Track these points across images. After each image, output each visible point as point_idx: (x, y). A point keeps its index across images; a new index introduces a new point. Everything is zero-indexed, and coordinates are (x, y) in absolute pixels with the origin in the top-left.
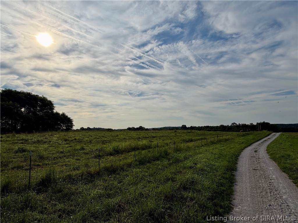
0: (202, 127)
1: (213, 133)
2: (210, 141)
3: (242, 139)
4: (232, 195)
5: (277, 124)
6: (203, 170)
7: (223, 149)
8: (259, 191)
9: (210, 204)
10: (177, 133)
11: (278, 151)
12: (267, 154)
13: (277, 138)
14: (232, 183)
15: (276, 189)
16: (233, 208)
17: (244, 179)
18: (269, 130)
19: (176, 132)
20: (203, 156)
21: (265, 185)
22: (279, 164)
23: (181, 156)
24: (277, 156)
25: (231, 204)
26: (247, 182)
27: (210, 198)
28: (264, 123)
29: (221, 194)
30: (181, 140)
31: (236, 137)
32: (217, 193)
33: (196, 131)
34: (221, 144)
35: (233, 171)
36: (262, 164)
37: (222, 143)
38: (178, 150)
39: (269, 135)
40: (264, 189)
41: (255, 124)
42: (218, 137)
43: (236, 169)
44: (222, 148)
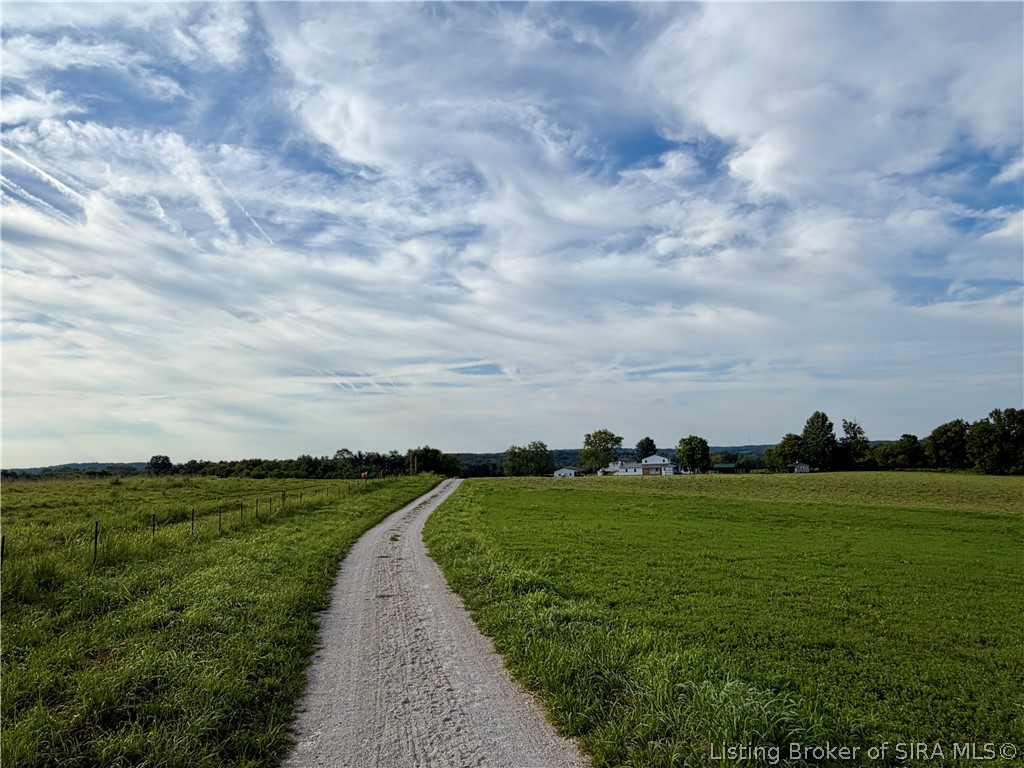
0: (233, 464)
1: (272, 486)
2: (254, 515)
3: (360, 503)
4: (298, 697)
5: (459, 455)
6: (204, 627)
7: (297, 538)
8: (383, 663)
9: (210, 753)
10: (124, 488)
11: (449, 532)
12: (423, 544)
13: (454, 493)
14: (307, 654)
15: (430, 648)
16: (296, 743)
17: (348, 634)
18: (438, 471)
19: (117, 483)
20: (217, 572)
21: (403, 642)
22: (447, 569)
23: (121, 582)
24: (446, 546)
25: (291, 731)
26: (353, 641)
27: (214, 732)
28: (427, 450)
29: (260, 704)
30: (134, 518)
31: (344, 497)
32: (244, 705)
33: (208, 479)
34: (293, 522)
35: (316, 614)
36: (406, 577)
37: (296, 518)
38: (110, 561)
39: (435, 486)
40: (398, 654)
41: (403, 453)
42: (284, 499)
43: (328, 603)
44: (293, 537)
